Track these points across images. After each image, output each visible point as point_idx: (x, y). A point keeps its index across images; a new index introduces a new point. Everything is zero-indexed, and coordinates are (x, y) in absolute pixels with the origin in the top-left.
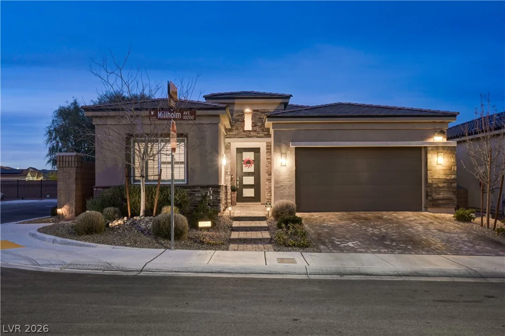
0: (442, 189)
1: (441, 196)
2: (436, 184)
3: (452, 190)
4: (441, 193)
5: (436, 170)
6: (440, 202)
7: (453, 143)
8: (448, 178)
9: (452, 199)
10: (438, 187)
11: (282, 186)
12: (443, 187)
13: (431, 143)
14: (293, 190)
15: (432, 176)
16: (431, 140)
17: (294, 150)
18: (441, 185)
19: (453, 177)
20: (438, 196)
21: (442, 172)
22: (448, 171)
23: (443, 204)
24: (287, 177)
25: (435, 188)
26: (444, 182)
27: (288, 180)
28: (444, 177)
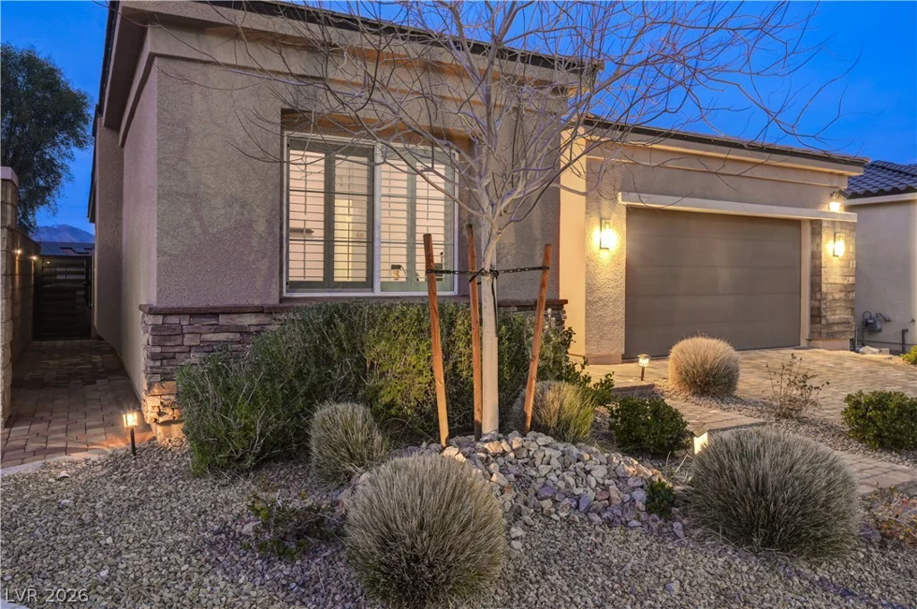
0: (838, 304)
1: (837, 317)
2: (831, 293)
3: (849, 304)
4: (838, 312)
5: (831, 267)
6: (836, 328)
7: (853, 217)
8: (845, 282)
9: (849, 323)
10: (834, 299)
11: (601, 299)
12: (839, 300)
13: (826, 213)
14: (621, 308)
15: (827, 279)
16: (825, 209)
17: (625, 210)
18: (837, 296)
19: (851, 280)
20: (833, 317)
21: (838, 271)
22: (846, 270)
23: (839, 332)
24: (610, 276)
25: (830, 301)
26: (841, 291)
27: (613, 284)
28: (839, 280)
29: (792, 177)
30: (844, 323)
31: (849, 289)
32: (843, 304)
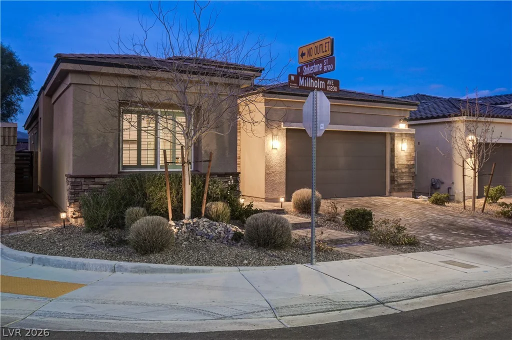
0: (405, 174)
1: (404, 181)
2: (400, 169)
3: (411, 174)
4: (404, 178)
5: (400, 156)
6: (403, 187)
7: (413, 131)
8: (409, 163)
9: (411, 184)
10: (402, 172)
11: (273, 172)
12: (405, 172)
13: (397, 129)
14: (284, 176)
15: (397, 162)
16: (397, 127)
17: (285, 131)
18: (404, 170)
19: (412, 162)
20: (401, 181)
21: (404, 158)
22: (409, 157)
23: (405, 188)
24: (277, 161)
25: (400, 173)
26: (406, 168)
27: (279, 165)
28: (405, 162)
29: (377, 112)
30: (408, 184)
31: (411, 167)
32: (407, 174)
